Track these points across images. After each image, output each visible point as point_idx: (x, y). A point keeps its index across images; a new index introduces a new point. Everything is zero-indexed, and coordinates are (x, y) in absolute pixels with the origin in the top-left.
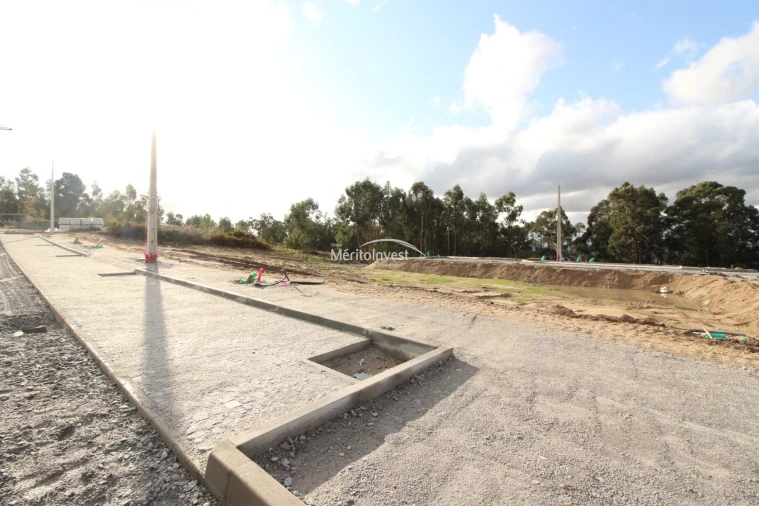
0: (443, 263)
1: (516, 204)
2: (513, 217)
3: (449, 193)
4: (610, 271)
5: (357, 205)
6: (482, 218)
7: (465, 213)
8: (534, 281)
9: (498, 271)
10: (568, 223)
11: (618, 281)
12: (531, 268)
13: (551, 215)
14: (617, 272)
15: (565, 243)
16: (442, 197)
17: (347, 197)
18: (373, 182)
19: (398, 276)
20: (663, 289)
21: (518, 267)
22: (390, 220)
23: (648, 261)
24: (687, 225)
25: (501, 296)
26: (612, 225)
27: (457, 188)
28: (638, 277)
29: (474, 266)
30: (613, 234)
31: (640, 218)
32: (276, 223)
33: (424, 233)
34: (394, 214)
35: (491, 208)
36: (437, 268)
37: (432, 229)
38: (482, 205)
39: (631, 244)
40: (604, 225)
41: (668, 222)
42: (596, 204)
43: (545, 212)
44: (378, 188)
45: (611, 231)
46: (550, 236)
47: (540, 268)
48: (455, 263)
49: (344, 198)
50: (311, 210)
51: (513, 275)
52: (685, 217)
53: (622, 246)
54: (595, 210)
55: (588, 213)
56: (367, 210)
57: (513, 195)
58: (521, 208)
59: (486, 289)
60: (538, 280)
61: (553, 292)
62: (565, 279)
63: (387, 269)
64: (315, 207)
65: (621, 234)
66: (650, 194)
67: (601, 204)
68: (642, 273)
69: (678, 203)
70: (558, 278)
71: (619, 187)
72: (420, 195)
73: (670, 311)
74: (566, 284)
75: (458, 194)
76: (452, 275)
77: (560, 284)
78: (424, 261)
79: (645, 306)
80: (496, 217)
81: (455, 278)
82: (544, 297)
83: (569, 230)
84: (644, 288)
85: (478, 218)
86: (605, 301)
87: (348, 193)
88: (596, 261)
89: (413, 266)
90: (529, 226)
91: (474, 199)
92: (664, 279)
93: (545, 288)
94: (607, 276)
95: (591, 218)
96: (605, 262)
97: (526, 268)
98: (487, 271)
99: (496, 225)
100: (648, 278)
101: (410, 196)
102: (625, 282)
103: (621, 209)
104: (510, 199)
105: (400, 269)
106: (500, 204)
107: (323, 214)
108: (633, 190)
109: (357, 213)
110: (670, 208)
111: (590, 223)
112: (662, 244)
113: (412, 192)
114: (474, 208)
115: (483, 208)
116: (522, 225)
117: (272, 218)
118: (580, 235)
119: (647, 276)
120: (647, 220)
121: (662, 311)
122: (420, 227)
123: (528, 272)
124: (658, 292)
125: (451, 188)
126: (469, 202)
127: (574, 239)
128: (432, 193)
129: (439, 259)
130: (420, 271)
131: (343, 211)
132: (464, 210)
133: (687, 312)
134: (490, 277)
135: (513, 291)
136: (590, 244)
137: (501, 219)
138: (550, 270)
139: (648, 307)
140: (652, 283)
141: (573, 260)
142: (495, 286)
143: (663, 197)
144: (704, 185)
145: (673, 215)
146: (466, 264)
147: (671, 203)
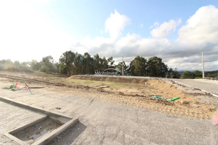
0: (92, 77)
1: (113, 60)
2: (112, 63)
3: (95, 56)
4: (134, 78)
5: (66, 58)
6: (104, 64)
7: (99, 62)
8: (116, 82)
9: (107, 79)
10: (126, 65)
11: (136, 81)
12: (116, 78)
13: (122, 63)
14: (136, 79)
15: (125, 71)
16: (93, 57)
17: (63, 56)
18: (72, 51)
19: (77, 81)
20: (146, 83)
21: (112, 78)
22: (77, 63)
23: (142, 75)
24: (151, 67)
25: (107, 87)
26: (135, 66)
27: (97, 55)
28: (140, 80)
29: (101, 78)
30: (135, 69)
31: (141, 64)
32: (37, 63)
33: (88, 67)
34: (79, 61)
35: (106, 61)
36: (90, 78)
37: (90, 66)
38: (104, 60)
39: (139, 71)
40: (133, 66)
41: (147, 66)
42: (132, 61)
43: (120, 62)
44: (74, 53)
45: (135, 68)
46: (121, 69)
47: (118, 78)
48: (95, 77)
49: (62, 56)
50: (50, 59)
51: (111, 80)
52: (150, 65)
53: (137, 71)
54: (132, 62)
55: (130, 63)
56: (70, 60)
57: (112, 57)
58: (114, 61)
59: (103, 85)
60: (117, 81)
61: (121, 85)
62: (124, 81)
63: (75, 79)
64: (52, 58)
65: (137, 69)
66: (143, 59)
67: (133, 61)
68: (141, 79)
69: (149, 61)
70: (122, 81)
71: (137, 57)
72: (87, 56)
73: (147, 89)
74: (124, 82)
75: (97, 57)
76: (94, 80)
77: (123, 82)
78: (86, 76)
79: (142, 88)
80: (108, 63)
81: (95, 81)
82: (118, 87)
83: (125, 67)
84: (142, 83)
85: (103, 64)
86: (133, 87)
87: (64, 54)
88: (131, 76)
89: (83, 78)
90: (116, 66)
91: (102, 58)
92: (146, 80)
93: (119, 83)
94: (134, 80)
95: (131, 64)
96: (133, 76)
97: (114, 78)
98: (104, 79)
99: (108, 65)
100: (143, 80)
101: (84, 56)
102: (137, 81)
103: (137, 62)
104: (111, 59)
105: (79, 79)
106: (109, 60)
107: (55, 61)
108: (140, 58)
109: (67, 61)
110: (147, 62)
111: (130, 66)
112: (146, 71)
113: (84, 55)
114: (102, 61)
115: (104, 61)
116: (114, 66)
117: (36, 61)
118: (128, 68)
119: (142, 80)
120: (143, 65)
121: (145, 89)
122: (86, 66)
123: (115, 79)
124: (145, 84)
125: (95, 55)
126: (101, 59)
127: (127, 69)
128: (90, 56)
129: (91, 75)
130: (85, 79)
131: (62, 60)
132: (99, 61)
133: (151, 89)
134: (105, 81)
135: (110, 85)
136: (130, 71)
137: (109, 64)
138: (120, 78)
139: (142, 89)
140: (143, 82)
141: (126, 75)
142: (106, 83)
143: (146, 60)
144: (154, 57)
145: (148, 64)
146: (98, 77)
147: (147, 61)
